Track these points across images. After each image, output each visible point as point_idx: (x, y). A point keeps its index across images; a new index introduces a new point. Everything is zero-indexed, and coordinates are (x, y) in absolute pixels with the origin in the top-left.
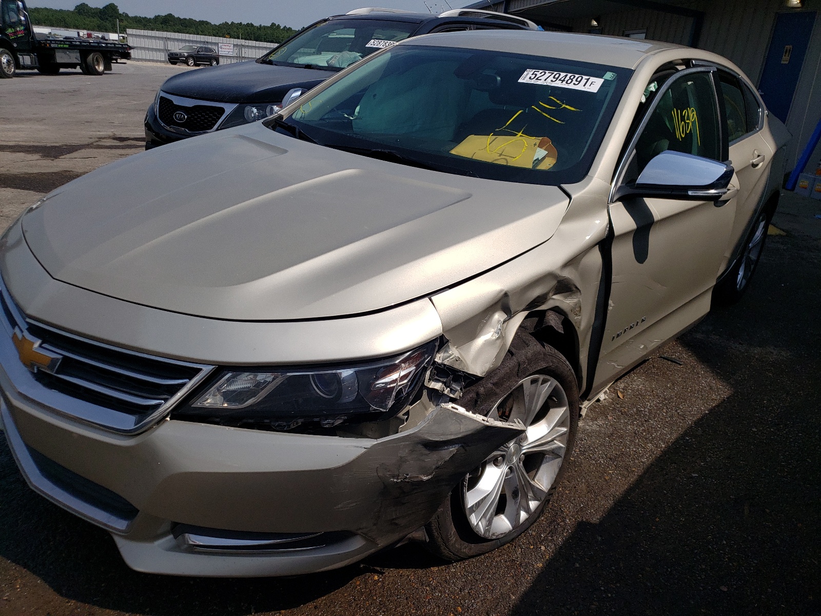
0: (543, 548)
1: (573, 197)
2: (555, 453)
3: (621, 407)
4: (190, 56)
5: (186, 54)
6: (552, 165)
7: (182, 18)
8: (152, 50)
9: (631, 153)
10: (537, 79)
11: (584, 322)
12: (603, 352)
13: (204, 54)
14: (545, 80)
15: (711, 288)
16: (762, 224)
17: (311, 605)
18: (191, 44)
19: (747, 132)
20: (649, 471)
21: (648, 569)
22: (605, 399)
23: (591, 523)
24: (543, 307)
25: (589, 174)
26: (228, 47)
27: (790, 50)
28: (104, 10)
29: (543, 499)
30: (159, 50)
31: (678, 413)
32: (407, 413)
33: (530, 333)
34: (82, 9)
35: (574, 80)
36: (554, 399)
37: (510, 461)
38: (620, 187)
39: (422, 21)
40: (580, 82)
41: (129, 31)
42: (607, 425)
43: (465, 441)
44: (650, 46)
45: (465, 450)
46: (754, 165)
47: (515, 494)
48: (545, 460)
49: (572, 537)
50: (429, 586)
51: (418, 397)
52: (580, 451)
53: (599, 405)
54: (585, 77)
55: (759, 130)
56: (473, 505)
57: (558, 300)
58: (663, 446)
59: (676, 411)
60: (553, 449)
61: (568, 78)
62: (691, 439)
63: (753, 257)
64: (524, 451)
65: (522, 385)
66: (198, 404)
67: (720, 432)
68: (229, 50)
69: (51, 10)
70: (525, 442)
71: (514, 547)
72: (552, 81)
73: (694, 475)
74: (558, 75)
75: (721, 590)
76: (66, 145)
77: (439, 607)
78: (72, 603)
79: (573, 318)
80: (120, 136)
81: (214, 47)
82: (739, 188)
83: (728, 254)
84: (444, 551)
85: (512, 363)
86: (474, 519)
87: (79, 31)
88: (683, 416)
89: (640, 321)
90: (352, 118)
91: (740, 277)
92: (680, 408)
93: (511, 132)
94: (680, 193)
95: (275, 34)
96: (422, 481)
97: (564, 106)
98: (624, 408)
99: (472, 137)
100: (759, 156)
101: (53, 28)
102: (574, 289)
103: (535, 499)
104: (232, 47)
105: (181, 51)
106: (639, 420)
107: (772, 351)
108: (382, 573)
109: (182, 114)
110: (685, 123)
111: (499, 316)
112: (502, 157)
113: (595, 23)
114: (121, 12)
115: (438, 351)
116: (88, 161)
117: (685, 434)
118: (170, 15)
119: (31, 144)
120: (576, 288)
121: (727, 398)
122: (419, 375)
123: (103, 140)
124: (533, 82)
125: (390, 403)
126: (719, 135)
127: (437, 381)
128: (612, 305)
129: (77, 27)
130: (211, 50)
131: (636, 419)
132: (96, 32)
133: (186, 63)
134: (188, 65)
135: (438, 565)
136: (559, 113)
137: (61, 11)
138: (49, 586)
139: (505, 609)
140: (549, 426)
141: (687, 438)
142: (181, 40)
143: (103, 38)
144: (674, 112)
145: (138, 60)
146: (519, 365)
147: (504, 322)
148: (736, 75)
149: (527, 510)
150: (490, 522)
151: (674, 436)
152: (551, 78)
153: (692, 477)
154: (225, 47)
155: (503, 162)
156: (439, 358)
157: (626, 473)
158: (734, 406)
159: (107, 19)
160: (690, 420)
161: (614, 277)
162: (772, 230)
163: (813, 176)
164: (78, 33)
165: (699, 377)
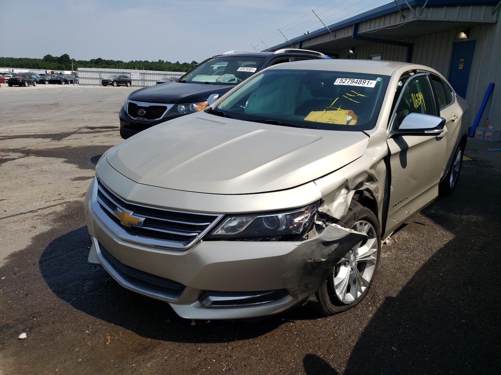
0: (371, 308)
1: (371, 136)
2: (371, 262)
3: (398, 246)
4: (114, 81)
5: (112, 80)
6: (355, 123)
7: (106, 60)
8: (92, 78)
9: (395, 115)
10: (343, 83)
11: (380, 196)
12: (389, 213)
13: (122, 80)
14: (348, 83)
15: (437, 183)
16: (460, 152)
17: (263, 336)
18: (115, 74)
19: (447, 104)
20: (417, 273)
21: (424, 315)
22: (389, 243)
23: (393, 297)
24: (361, 189)
25: (376, 125)
26: (137, 75)
27: (463, 62)
28: (61, 58)
29: (367, 285)
30: (97, 79)
31: (428, 247)
32: (307, 236)
33: (357, 201)
34: (48, 58)
35: (362, 82)
36: (370, 234)
37: (351, 265)
38: (391, 131)
39: (266, 57)
40: (365, 83)
41: (79, 69)
42: (392, 254)
43: (341, 241)
44: (389, 63)
45: (341, 246)
46: (453, 121)
47: (355, 282)
48: (367, 267)
49: (384, 303)
50: (318, 326)
51: (311, 229)
52: (380, 267)
53: (386, 246)
54: (367, 81)
55: (453, 103)
56: (337, 285)
57: (367, 185)
58: (423, 262)
59: (427, 246)
60: (371, 260)
61: (358, 81)
62: (437, 259)
63: (457, 170)
64: (357, 260)
65: (356, 225)
66: (215, 233)
67: (451, 254)
68: (137, 77)
69: (29, 59)
70: (358, 255)
71: (356, 309)
72: (351, 83)
73: (441, 274)
74: (353, 80)
75: (462, 322)
76: (63, 133)
77: (325, 335)
78: (149, 339)
79: (375, 195)
80: (90, 127)
81: (128, 75)
82: (447, 131)
83: (444, 167)
84: (324, 308)
85: (351, 213)
86: (338, 292)
87: (46, 70)
88: (431, 249)
89: (405, 198)
90: (244, 108)
91: (451, 180)
92: (429, 245)
93: (334, 108)
94: (421, 132)
95: (161, 66)
96: (322, 261)
97: (359, 95)
98: (400, 246)
99: (312, 112)
100: (454, 116)
101: (30, 69)
102: (375, 180)
103: (364, 286)
104: (139, 75)
105: (109, 78)
106: (408, 251)
107: (473, 217)
108: (294, 322)
109: (142, 111)
110: (418, 100)
111: (344, 191)
112: (331, 120)
113: (351, 52)
114: (71, 58)
115: (319, 207)
116: (78, 140)
117: (433, 257)
118: (100, 59)
119: (43, 133)
120: (376, 179)
121: (453, 240)
122: (312, 217)
123: (82, 129)
124: (341, 84)
125: (301, 230)
126: (434, 105)
127: (320, 220)
128: (392, 189)
129: (45, 69)
130: (127, 77)
131: (406, 251)
132: (57, 71)
133: (112, 85)
134: (114, 86)
135: (320, 318)
136: (357, 98)
137: (35, 59)
138: (136, 333)
139: (358, 334)
140: (368, 248)
141: (435, 258)
142: (109, 72)
143: (61, 74)
144: (412, 95)
145: (84, 85)
146: (355, 214)
147: (347, 194)
148: (439, 76)
149: (361, 291)
150: (344, 296)
151: (428, 258)
152: (350, 82)
153: (440, 275)
154: (135, 75)
155: (332, 123)
156: (320, 209)
157: (406, 275)
158: (457, 243)
159: (63, 63)
160: (434, 250)
161: (393, 175)
162: (465, 158)
163: (484, 129)
164: (46, 71)
165: (436, 231)
